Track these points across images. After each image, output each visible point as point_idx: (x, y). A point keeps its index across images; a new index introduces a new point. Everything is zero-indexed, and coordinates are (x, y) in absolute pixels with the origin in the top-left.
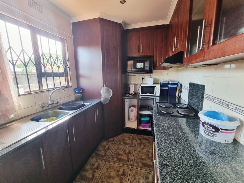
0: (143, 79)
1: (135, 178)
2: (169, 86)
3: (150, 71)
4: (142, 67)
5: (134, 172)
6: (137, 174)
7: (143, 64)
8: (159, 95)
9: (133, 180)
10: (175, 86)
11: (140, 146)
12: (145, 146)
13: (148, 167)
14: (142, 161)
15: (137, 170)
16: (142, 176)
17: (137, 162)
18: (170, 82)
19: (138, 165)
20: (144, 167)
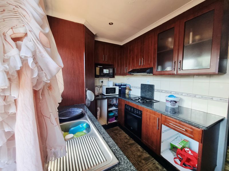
0: (102, 82)
1: (134, 155)
2: (122, 87)
3: (113, 77)
4: (108, 72)
5: (130, 152)
6: (133, 152)
7: (108, 70)
8: (118, 94)
9: (135, 157)
10: (125, 87)
11: (117, 136)
12: (119, 134)
13: (133, 145)
14: (127, 144)
15: (131, 150)
16: (136, 151)
17: (126, 146)
18: (122, 84)
19: (128, 147)
20: (132, 146)
